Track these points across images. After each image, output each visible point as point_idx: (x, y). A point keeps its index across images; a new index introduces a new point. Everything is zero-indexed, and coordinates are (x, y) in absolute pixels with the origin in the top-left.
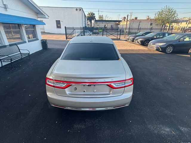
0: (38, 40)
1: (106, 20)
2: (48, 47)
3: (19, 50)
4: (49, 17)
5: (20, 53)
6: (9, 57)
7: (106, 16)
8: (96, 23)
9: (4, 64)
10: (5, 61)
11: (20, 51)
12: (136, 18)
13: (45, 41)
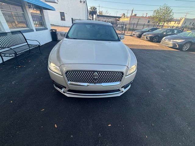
0: (47, 29)
1: (107, 15)
2: (58, 39)
3: (26, 39)
4: (58, 1)
5: (26, 43)
6: (11, 49)
7: (107, 12)
8: (98, 18)
9: (6, 59)
10: (7, 55)
11: (27, 42)
12: (135, 15)
13: (54, 31)
